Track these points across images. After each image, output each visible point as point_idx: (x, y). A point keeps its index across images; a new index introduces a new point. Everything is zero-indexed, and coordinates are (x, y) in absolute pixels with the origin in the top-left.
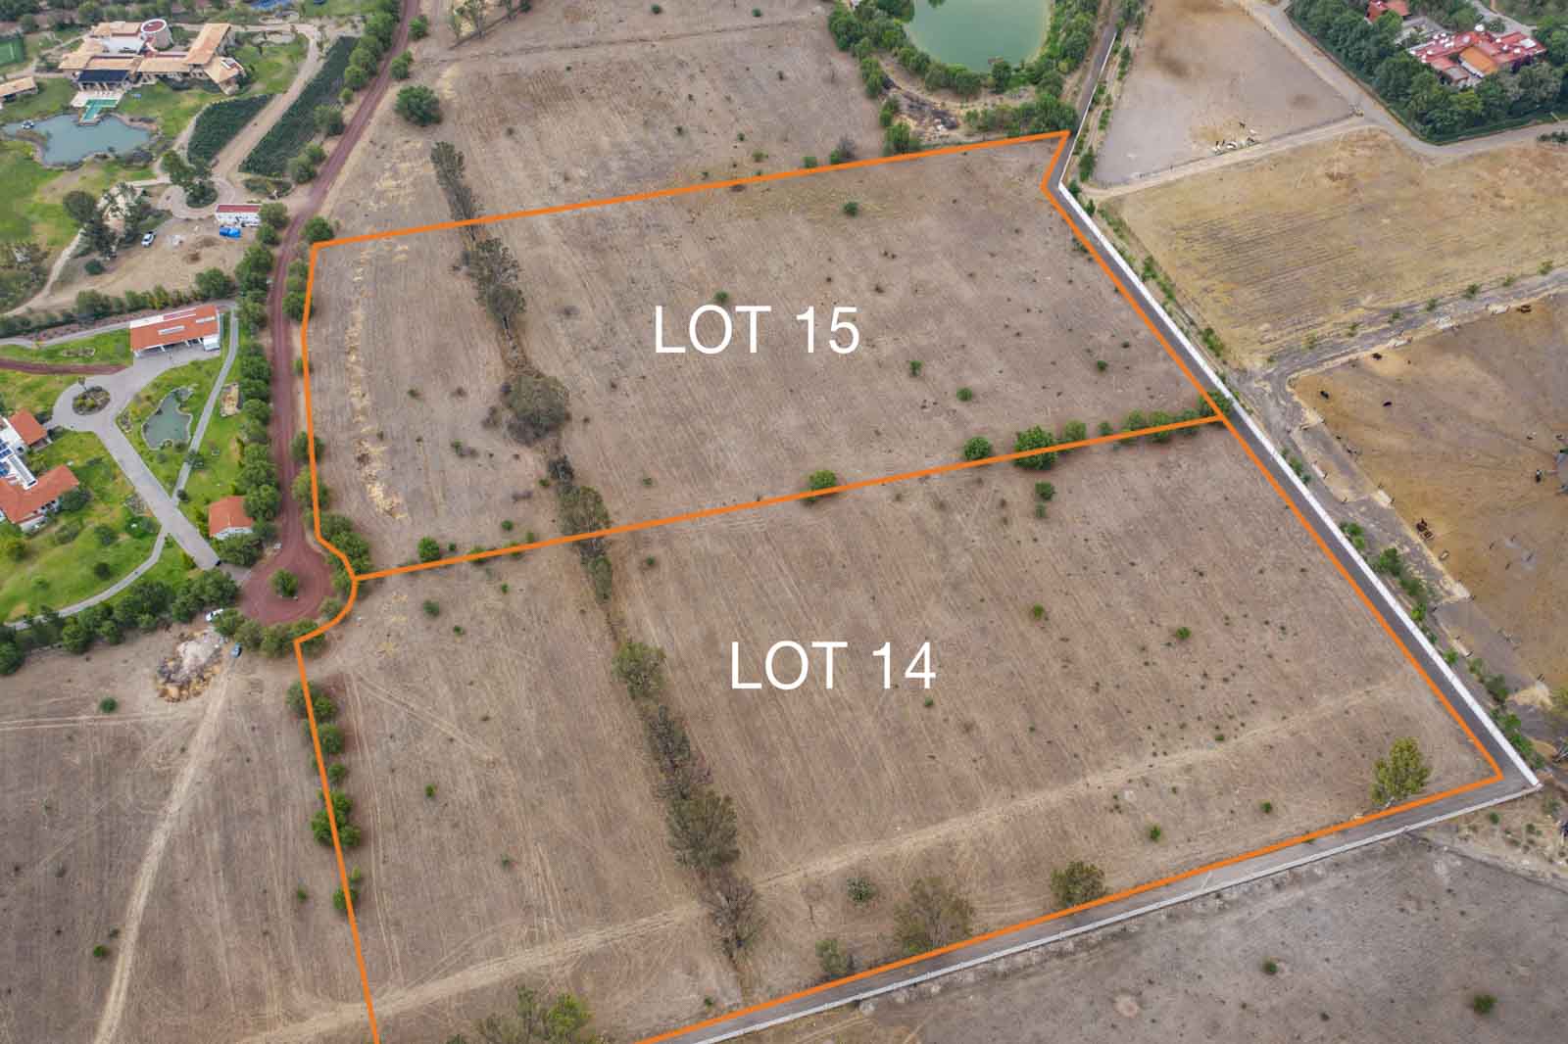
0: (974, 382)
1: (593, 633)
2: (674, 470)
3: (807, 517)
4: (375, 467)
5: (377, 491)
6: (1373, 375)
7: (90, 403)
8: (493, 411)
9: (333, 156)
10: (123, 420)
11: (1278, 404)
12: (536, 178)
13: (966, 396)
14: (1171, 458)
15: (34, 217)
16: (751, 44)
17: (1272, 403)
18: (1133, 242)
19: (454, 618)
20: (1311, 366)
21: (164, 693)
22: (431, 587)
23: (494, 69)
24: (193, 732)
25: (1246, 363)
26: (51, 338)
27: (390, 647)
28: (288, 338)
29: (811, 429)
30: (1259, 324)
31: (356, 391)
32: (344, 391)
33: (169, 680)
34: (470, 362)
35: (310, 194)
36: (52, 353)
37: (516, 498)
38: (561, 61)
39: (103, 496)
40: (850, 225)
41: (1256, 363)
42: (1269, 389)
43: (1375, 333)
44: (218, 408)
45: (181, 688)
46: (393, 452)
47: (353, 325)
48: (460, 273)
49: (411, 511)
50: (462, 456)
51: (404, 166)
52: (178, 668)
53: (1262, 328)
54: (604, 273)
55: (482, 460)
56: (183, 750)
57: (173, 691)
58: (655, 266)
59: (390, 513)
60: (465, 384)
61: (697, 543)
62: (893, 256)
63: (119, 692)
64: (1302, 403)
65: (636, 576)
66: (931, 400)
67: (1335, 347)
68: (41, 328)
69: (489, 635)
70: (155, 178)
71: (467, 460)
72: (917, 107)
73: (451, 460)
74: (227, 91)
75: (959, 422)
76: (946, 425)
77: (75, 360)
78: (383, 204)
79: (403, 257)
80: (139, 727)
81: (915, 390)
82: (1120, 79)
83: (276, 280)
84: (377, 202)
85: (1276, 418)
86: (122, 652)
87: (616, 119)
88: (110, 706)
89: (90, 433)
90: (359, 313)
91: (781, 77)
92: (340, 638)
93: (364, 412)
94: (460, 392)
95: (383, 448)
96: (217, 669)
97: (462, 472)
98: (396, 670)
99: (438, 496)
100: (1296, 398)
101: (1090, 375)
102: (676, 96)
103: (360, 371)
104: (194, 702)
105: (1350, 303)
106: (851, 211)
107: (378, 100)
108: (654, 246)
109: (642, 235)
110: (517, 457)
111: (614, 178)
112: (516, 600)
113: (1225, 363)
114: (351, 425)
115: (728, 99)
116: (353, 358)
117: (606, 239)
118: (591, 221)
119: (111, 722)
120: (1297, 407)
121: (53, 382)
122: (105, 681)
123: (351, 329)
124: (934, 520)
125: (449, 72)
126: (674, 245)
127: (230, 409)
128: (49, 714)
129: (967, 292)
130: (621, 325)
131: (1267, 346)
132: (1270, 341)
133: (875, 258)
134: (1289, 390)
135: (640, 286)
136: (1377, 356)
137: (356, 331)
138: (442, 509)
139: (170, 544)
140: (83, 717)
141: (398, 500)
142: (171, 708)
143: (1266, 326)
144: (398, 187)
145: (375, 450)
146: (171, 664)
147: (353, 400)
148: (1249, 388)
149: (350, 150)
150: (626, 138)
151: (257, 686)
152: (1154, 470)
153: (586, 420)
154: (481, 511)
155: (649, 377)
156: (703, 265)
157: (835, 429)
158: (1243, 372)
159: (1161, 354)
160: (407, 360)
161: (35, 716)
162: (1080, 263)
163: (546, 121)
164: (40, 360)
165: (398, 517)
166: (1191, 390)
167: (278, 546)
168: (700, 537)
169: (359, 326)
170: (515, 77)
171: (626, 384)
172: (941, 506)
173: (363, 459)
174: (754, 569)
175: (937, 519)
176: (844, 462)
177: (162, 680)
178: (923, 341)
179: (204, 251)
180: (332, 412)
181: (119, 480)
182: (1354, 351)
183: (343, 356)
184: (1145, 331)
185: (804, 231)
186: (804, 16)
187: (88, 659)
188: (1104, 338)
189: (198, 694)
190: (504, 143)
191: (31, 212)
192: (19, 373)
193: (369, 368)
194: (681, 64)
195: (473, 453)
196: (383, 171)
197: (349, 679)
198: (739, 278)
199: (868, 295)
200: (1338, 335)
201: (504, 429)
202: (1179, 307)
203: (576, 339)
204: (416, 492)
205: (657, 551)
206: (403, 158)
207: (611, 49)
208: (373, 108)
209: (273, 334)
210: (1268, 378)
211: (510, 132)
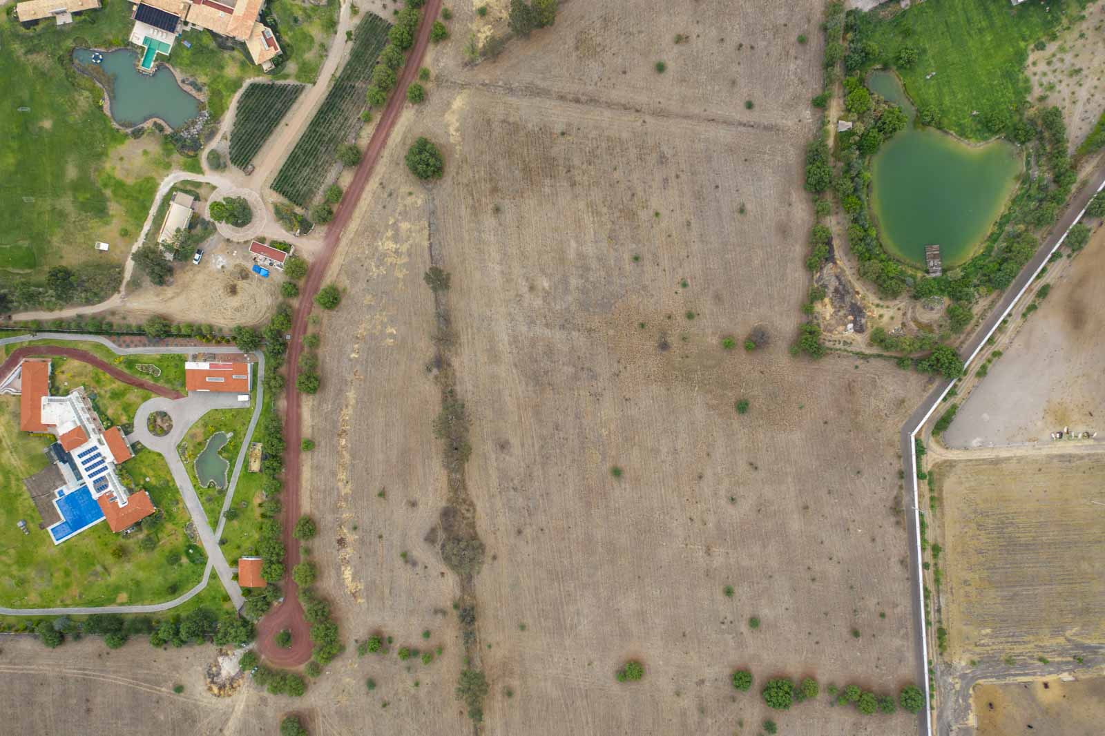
0: (765, 612)
1: (463, 729)
2: (542, 620)
3: (616, 688)
4: (348, 552)
5: (348, 573)
6: (1033, 699)
7: (160, 424)
8: (433, 530)
9: (347, 193)
10: (181, 449)
11: (957, 700)
12: (508, 278)
13: (754, 622)
14: (864, 721)
15: (108, 192)
16: (731, 150)
17: (953, 699)
18: (938, 515)
19: (383, 691)
20: (998, 677)
21: (210, 689)
22: (373, 664)
23: (498, 112)
24: (227, 720)
25: (955, 662)
26: (128, 346)
27: (344, 700)
28: (299, 406)
29: (641, 615)
30: (985, 627)
31: (343, 476)
32: (334, 474)
33: (212, 682)
34: (425, 475)
35: (326, 237)
36: (130, 363)
37: (436, 612)
38: (559, 115)
39: (170, 515)
40: (736, 422)
41: (961, 662)
42: (958, 687)
43: (1058, 663)
44: (246, 464)
45: (220, 689)
46: (362, 541)
47: (347, 406)
48: (431, 376)
49: (368, 598)
50: (406, 562)
51: (404, 226)
52: (219, 674)
53: (984, 632)
54: (537, 411)
55: (419, 569)
56: (221, 730)
57: (216, 690)
58: (578, 416)
59: (354, 595)
60: (417, 495)
61: (542, 684)
62: (756, 468)
63: (184, 679)
64: (973, 707)
65: (499, 697)
66: (730, 618)
67: (1024, 665)
68: (120, 334)
69: (403, 710)
70: (203, 173)
71: (409, 566)
72: (842, 292)
73: (399, 562)
74: (266, 67)
75: (741, 644)
76: (732, 643)
77: (148, 377)
78: (383, 270)
79: (390, 341)
80: (197, 706)
81: (724, 607)
82: (1024, 315)
83: (293, 337)
84: (378, 267)
85: (949, 715)
86: (186, 651)
87: (588, 219)
88: (179, 689)
89: (160, 455)
90: (351, 395)
91: (742, 211)
92: (315, 683)
93: (346, 499)
94: (414, 504)
95: (357, 537)
96: (241, 681)
97: (404, 575)
98: (344, 716)
99: (387, 591)
100: (971, 701)
101: (845, 632)
102: (645, 207)
103: (347, 456)
104: (228, 700)
105: (1058, 630)
106: (742, 407)
107: (393, 124)
108: (582, 393)
109: (576, 377)
110: (442, 574)
111: (570, 298)
112: (423, 692)
113: (941, 654)
114: (336, 509)
115: (689, 224)
116: (343, 442)
117: (546, 373)
118: (540, 347)
119: (181, 698)
120: (968, 707)
121: (133, 395)
122: (176, 668)
123: (345, 411)
124: (693, 717)
125: (459, 102)
126: (597, 397)
127: (255, 466)
128: (146, 681)
129: (795, 524)
130: (537, 472)
131: (978, 650)
132: (983, 645)
133: (743, 467)
134: (971, 691)
135: (561, 435)
136: (1046, 685)
137: (348, 413)
138: (388, 603)
139: (214, 576)
140: (163, 689)
141: (361, 586)
142: (214, 700)
143: (988, 631)
144: (396, 252)
145: (351, 537)
146: (214, 669)
147: (340, 484)
148: (945, 681)
149: (362, 189)
150: (590, 249)
151: (263, 701)
152: (848, 727)
153: (494, 558)
154: (412, 612)
155: (547, 531)
156: (613, 427)
157: (657, 621)
158: (949, 665)
159: (902, 632)
160: (381, 456)
161: (136, 679)
162: (889, 523)
163: (530, 202)
164: (122, 368)
165: (359, 600)
166: (906, 671)
167: (281, 600)
168: (546, 680)
169: (350, 411)
170: (514, 128)
171: (528, 531)
172: (702, 710)
173: (341, 542)
174: (571, 716)
175: (696, 718)
176: (653, 653)
177: (209, 680)
178: (746, 563)
179: (241, 284)
180: (325, 491)
181: (181, 505)
182: (1034, 674)
183: (336, 439)
184: (904, 605)
185: (699, 413)
186: (790, 122)
187: (165, 649)
188: (872, 602)
189: (230, 696)
190: (489, 221)
191: (105, 185)
192: (108, 376)
193: (353, 457)
194: (663, 160)
195: (414, 564)
196: (387, 226)
197: (318, 715)
198: (636, 451)
199: (723, 502)
200: (1031, 657)
201: (438, 547)
202: (938, 592)
203: (504, 476)
204: (373, 582)
205: (515, 683)
206: (405, 214)
207: (607, 114)
208: (388, 135)
209: (288, 398)
210: (963, 677)
211: (497, 210)
